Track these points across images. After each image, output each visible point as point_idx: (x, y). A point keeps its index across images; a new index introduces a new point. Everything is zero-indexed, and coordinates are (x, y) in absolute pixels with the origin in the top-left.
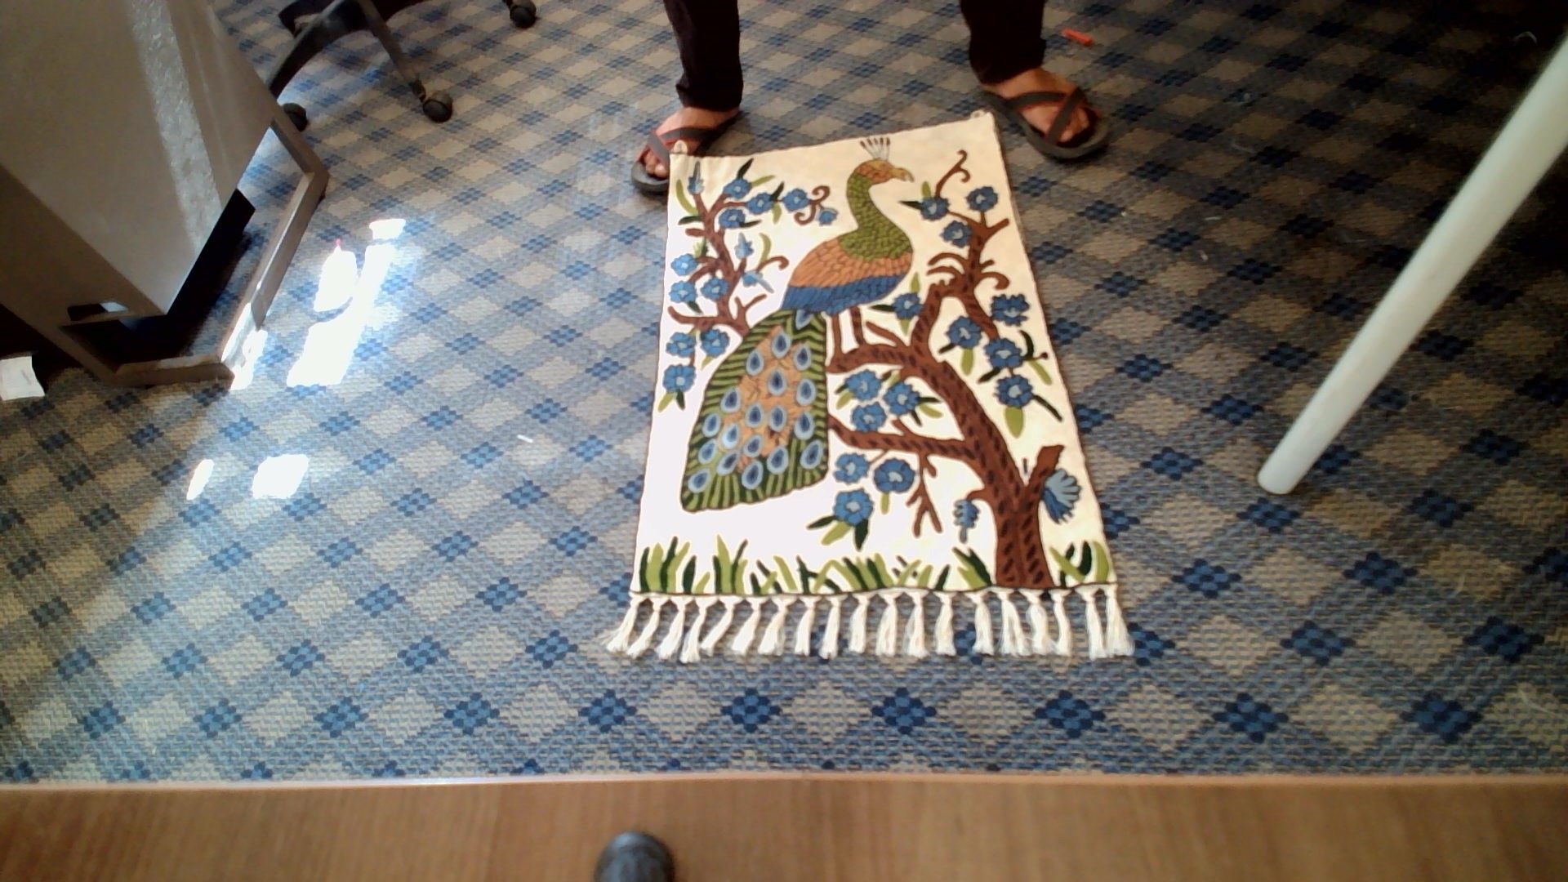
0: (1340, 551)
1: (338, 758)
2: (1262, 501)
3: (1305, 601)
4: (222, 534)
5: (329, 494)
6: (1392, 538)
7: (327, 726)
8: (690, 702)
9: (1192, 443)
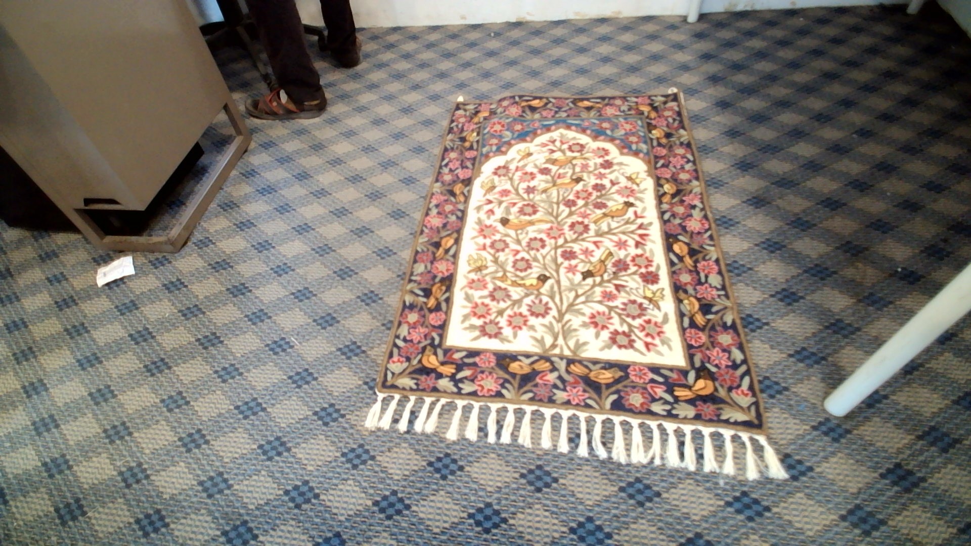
0: (876, 459)
1: (210, 513)
2: (828, 420)
3: (855, 491)
4: (154, 351)
5: (226, 334)
6: (909, 456)
7: (206, 490)
8: (447, 506)
9: (781, 376)
